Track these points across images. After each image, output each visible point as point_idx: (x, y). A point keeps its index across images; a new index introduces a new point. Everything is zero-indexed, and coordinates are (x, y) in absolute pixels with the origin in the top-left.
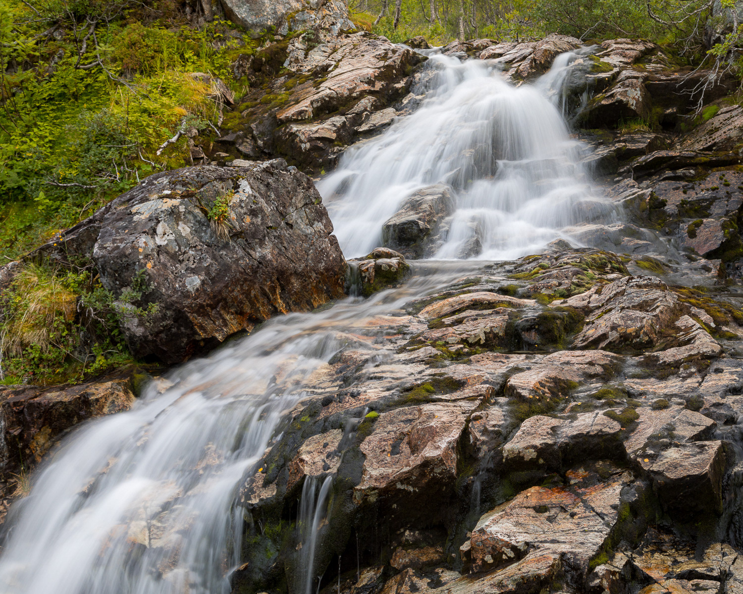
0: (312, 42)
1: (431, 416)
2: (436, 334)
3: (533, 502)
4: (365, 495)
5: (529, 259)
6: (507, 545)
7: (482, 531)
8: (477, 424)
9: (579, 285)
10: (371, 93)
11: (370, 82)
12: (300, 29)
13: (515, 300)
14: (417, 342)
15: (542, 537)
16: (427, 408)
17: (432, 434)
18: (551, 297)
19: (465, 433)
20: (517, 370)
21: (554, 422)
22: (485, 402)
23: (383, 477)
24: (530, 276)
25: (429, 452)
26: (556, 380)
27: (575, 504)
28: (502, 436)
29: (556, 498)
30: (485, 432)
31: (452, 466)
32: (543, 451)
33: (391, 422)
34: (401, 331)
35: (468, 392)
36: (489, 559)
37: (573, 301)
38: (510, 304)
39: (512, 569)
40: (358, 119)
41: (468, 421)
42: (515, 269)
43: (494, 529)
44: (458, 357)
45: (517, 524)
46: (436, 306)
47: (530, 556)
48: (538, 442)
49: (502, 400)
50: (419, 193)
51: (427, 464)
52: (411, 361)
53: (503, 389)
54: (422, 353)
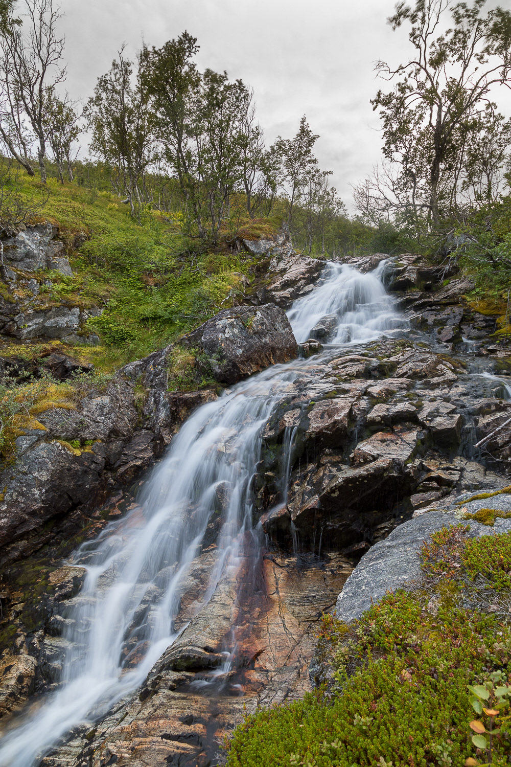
0: (280, 259)
1: (337, 403)
2: (336, 372)
3: (380, 438)
4: (310, 434)
5: (372, 343)
6: (370, 455)
7: (359, 449)
8: (356, 406)
9: (394, 353)
10: (304, 278)
11: (303, 274)
12: (275, 254)
13: (368, 358)
14: (328, 375)
15: (384, 452)
16: (334, 400)
17: (338, 410)
18: (383, 358)
19: (351, 410)
20: (371, 386)
21: (388, 406)
22: (358, 399)
23: (318, 427)
24: (373, 349)
25: (337, 418)
26: (387, 390)
27: (397, 440)
28: (366, 412)
29: (389, 437)
30: (359, 410)
31: (346, 423)
32: (383, 418)
33: (320, 406)
34: (321, 371)
35: (351, 394)
36: (362, 460)
37: (392, 359)
38: (366, 360)
39: (372, 464)
40: (299, 289)
41: (352, 405)
42: (367, 346)
43: (364, 448)
44: (345, 381)
45: (373, 447)
46: (335, 361)
47: (380, 459)
48: (381, 414)
49: (365, 397)
50: (325, 317)
51: (336, 422)
52: (327, 382)
53: (366, 393)
54: (331, 379)
